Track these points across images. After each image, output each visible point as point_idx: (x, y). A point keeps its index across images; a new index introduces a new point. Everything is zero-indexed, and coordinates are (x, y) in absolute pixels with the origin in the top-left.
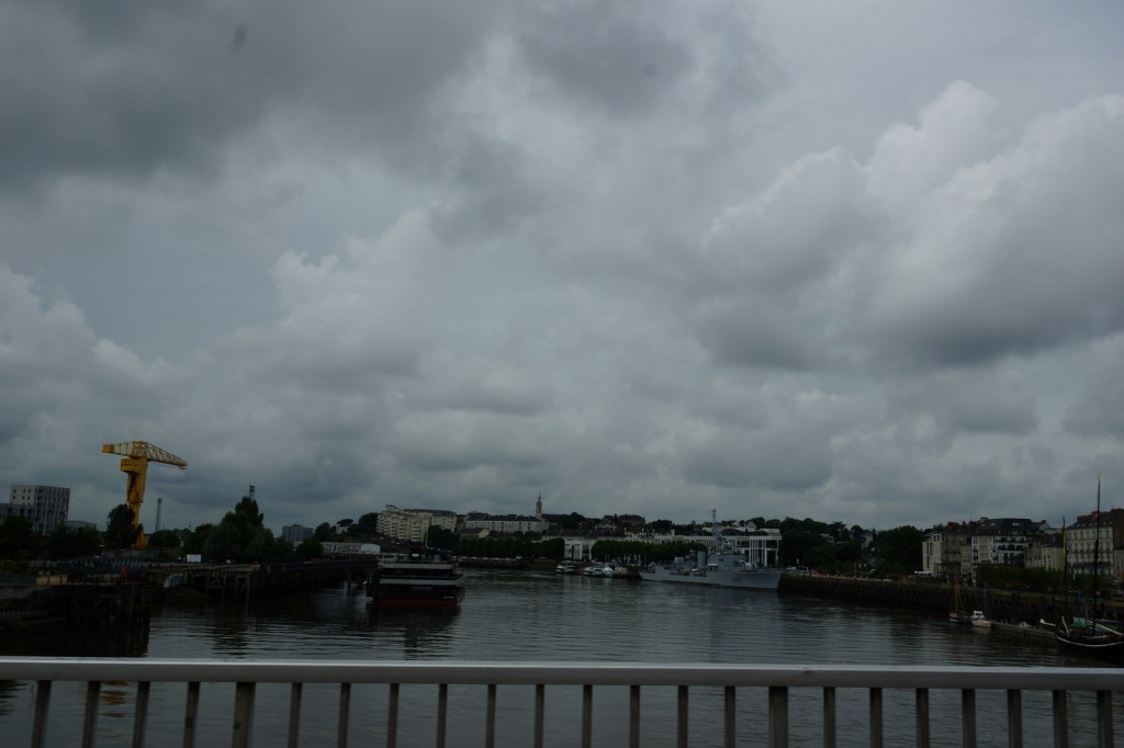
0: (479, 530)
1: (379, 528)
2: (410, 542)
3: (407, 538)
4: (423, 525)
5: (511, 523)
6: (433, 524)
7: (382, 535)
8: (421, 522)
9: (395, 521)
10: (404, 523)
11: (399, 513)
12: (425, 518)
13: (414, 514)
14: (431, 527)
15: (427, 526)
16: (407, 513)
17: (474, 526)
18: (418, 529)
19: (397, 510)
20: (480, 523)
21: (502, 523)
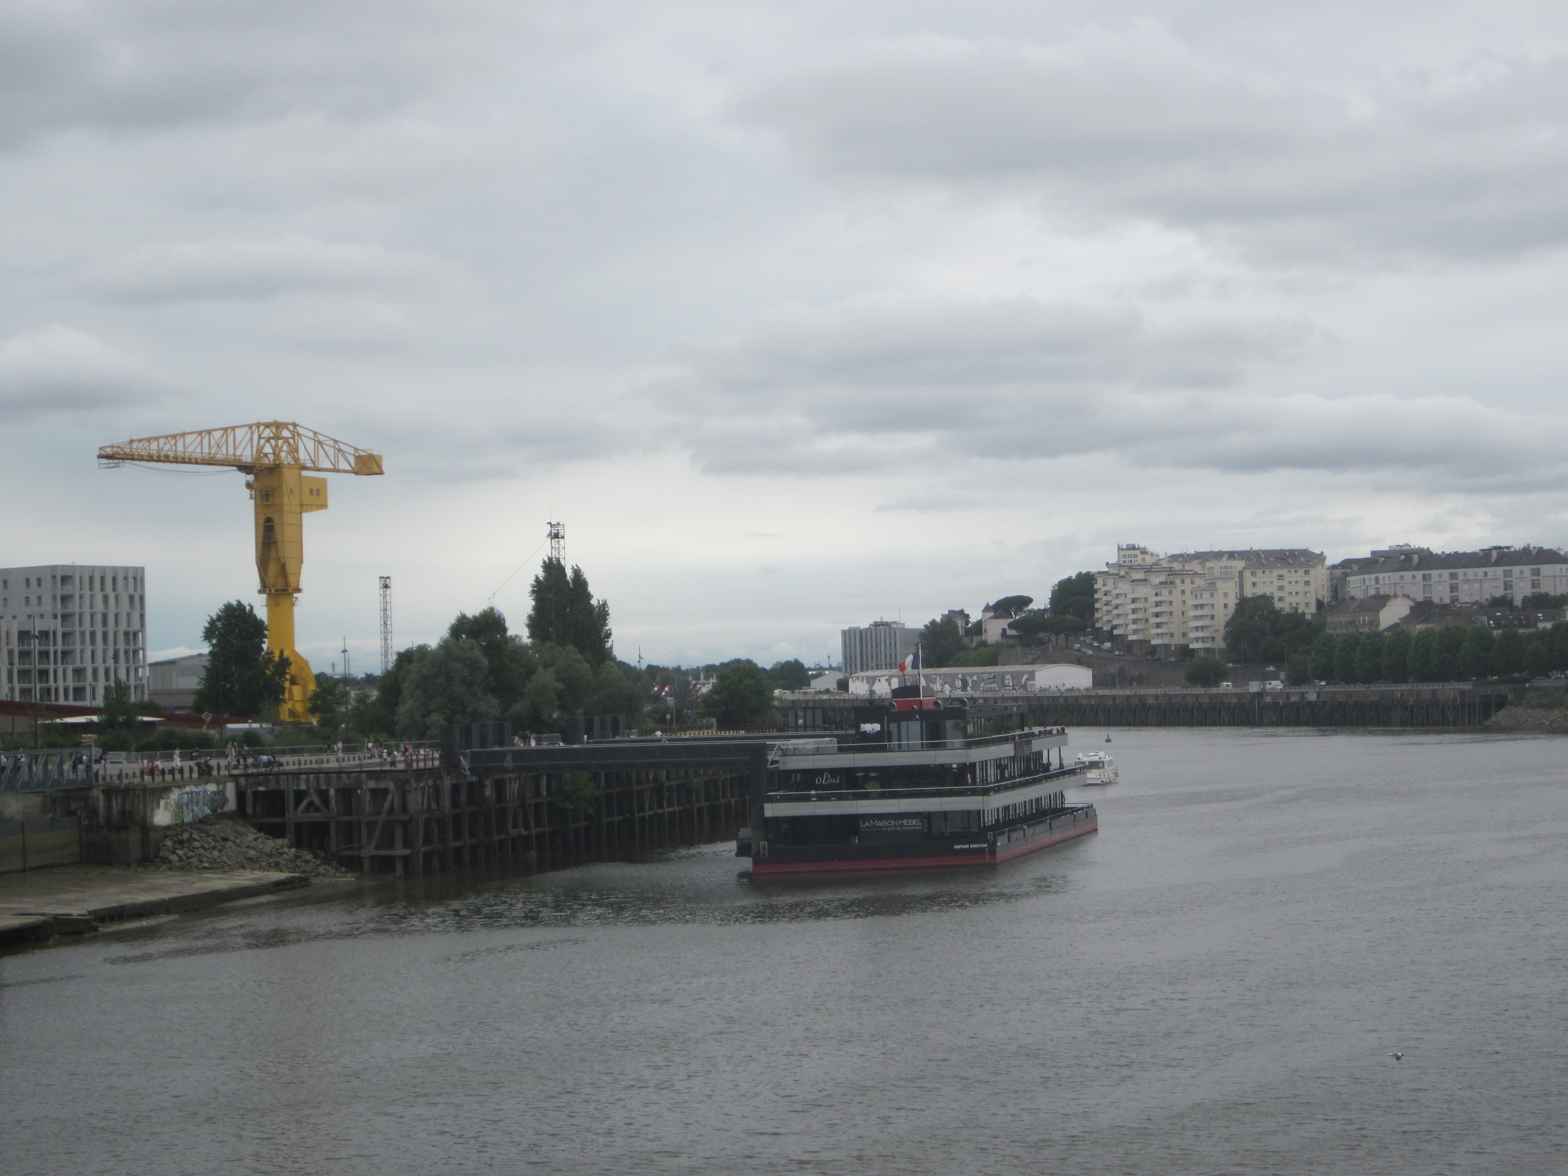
0: (1382, 600)
1: (1103, 618)
2: (1185, 652)
3: (1178, 640)
4: (1219, 600)
5: (1480, 571)
6: (1249, 592)
7: (1111, 636)
8: (1212, 586)
9: (1142, 591)
10: (1165, 596)
11: (1151, 568)
12: (1226, 578)
13: (1195, 566)
14: (1243, 602)
15: (1232, 601)
16: (1177, 566)
17: (1372, 592)
18: (1206, 611)
19: (1149, 560)
20: (1387, 580)
21: (1453, 576)
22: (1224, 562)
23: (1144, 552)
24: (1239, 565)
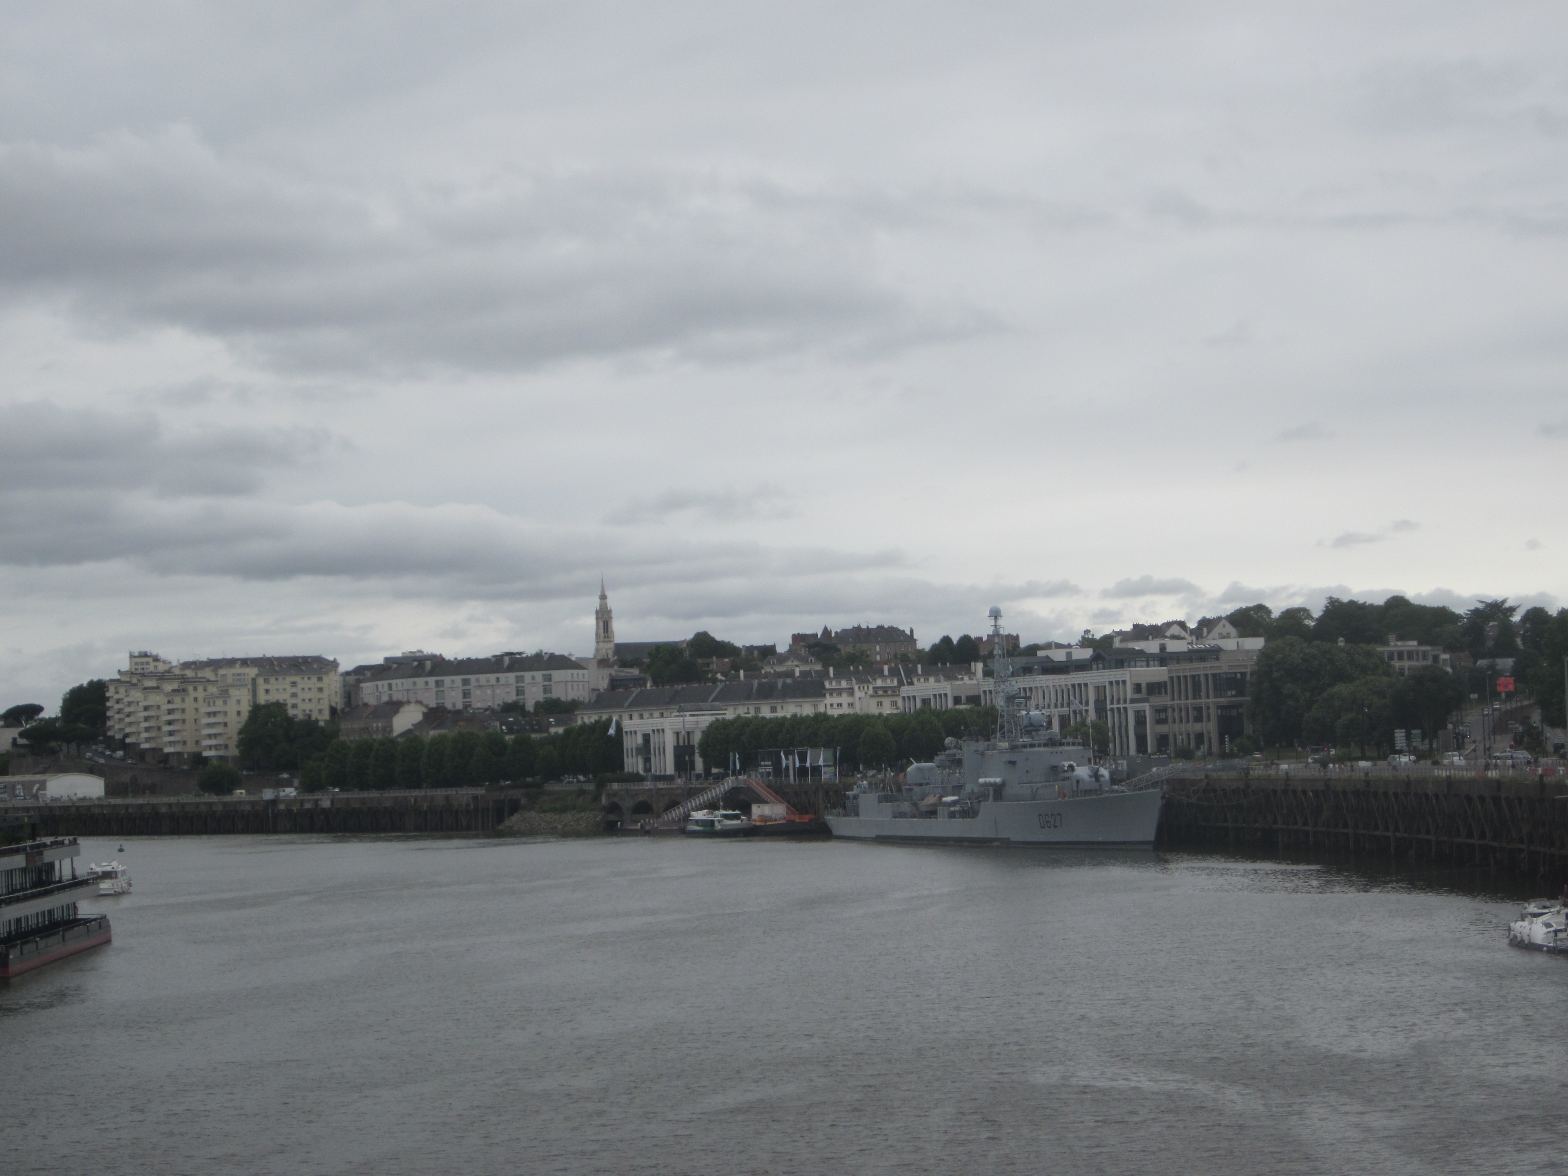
0: (395, 706)
1: (115, 727)
2: (198, 760)
3: (191, 748)
4: (232, 707)
5: (492, 677)
6: (262, 699)
7: (123, 745)
8: (224, 694)
9: (154, 699)
10: (177, 704)
11: (164, 676)
12: (239, 684)
13: (208, 674)
14: (257, 710)
15: (246, 708)
16: (189, 673)
17: (385, 698)
18: (219, 719)
19: (161, 668)
20: (400, 687)
21: (466, 682)
22: (237, 669)
23: (156, 659)
24: (253, 672)
